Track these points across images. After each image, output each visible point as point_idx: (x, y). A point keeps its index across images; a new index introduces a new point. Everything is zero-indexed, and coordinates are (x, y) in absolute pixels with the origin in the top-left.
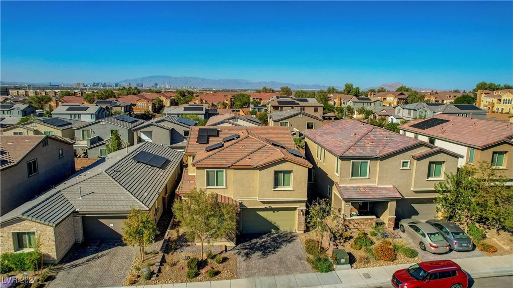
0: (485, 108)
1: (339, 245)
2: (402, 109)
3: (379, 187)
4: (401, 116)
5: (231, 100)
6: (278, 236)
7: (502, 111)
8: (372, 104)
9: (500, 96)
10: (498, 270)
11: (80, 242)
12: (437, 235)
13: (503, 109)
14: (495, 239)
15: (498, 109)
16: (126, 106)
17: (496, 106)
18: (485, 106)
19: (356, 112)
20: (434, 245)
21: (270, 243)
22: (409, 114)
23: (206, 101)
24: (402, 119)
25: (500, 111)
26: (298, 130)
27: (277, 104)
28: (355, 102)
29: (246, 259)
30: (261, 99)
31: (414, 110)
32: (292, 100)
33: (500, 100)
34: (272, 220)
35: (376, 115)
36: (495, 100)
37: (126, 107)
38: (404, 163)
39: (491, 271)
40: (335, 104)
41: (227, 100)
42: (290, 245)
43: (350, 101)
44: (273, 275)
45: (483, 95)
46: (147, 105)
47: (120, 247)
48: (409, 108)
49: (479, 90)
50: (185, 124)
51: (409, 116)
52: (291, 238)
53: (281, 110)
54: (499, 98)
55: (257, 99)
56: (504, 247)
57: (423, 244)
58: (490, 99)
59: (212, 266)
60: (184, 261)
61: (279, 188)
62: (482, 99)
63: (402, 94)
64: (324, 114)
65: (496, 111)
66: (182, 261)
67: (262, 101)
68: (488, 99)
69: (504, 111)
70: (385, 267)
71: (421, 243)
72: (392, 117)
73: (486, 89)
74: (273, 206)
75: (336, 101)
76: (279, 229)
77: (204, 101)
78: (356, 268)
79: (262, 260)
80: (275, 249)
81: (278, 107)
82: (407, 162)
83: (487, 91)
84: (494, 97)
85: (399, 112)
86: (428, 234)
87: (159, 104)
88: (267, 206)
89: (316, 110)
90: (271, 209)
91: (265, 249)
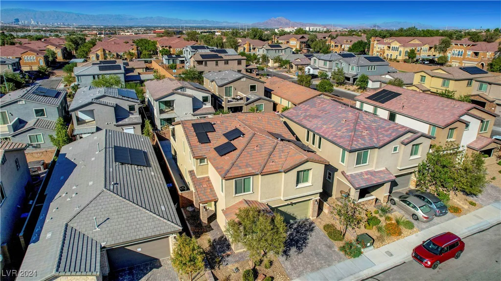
0: (378, 53)
1: (355, 228)
2: (317, 60)
3: (376, 170)
4: (317, 66)
5: (137, 49)
6: (299, 226)
7: (391, 57)
8: (283, 51)
9: (390, 44)
10: (470, 229)
11: (107, 275)
12: (425, 207)
13: (391, 55)
14: (455, 201)
15: (388, 55)
16: (14, 63)
17: (387, 52)
18: (377, 52)
19: (270, 60)
20: (426, 216)
21: (296, 236)
22: (325, 64)
23: (109, 52)
24: (318, 69)
25: (389, 57)
26: (245, 95)
27: (201, 59)
28: (268, 50)
29: (287, 258)
30: (170, 47)
31: (330, 61)
32: (213, 53)
33: (389, 47)
34: (292, 212)
35: (293, 64)
36: (386, 47)
37: (13, 65)
38: (395, 149)
39: (466, 230)
40: (244, 49)
41: (133, 49)
42: (313, 234)
43: (263, 49)
44: (318, 269)
45: (376, 42)
46: (36, 59)
47: (154, 270)
48: (324, 59)
49: (373, 38)
50: (129, 98)
51: (325, 67)
52: (310, 226)
53: (206, 65)
54: (389, 46)
55: (166, 47)
56: (463, 206)
57: (416, 215)
58: (381, 46)
59: (263, 272)
60: (234, 274)
61: (300, 185)
62: (375, 45)
63: (303, 37)
64: (247, 66)
65: (386, 57)
66: (233, 274)
67: (172, 49)
68: (380, 46)
69: (393, 57)
70: (397, 241)
71: (413, 215)
72: (309, 67)
73: (377, 36)
74: (294, 201)
75: (246, 46)
76: (296, 218)
77: (107, 52)
78: (377, 247)
79: (300, 256)
80: (304, 242)
81: (202, 62)
82: (397, 147)
83: (378, 38)
84: (385, 44)
85: (315, 62)
86: (419, 207)
87: (52, 57)
88: (289, 202)
89: (239, 63)
90: (292, 204)
91: (297, 243)
